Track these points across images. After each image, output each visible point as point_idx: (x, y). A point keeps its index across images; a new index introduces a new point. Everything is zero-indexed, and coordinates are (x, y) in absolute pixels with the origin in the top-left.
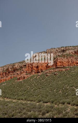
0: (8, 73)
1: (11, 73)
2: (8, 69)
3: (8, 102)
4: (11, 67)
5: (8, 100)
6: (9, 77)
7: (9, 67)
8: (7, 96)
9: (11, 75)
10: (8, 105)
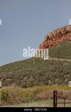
0: (61, 36)
1: (63, 36)
2: (60, 32)
3: (63, 61)
4: (63, 30)
5: (63, 60)
6: (62, 39)
7: (61, 31)
8: (62, 56)
9: (63, 37)
10: (63, 64)
